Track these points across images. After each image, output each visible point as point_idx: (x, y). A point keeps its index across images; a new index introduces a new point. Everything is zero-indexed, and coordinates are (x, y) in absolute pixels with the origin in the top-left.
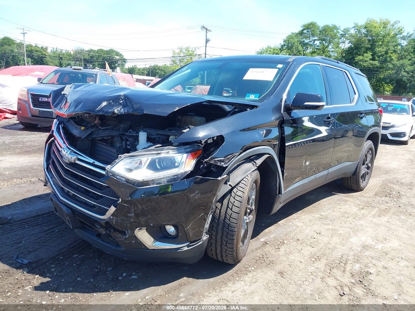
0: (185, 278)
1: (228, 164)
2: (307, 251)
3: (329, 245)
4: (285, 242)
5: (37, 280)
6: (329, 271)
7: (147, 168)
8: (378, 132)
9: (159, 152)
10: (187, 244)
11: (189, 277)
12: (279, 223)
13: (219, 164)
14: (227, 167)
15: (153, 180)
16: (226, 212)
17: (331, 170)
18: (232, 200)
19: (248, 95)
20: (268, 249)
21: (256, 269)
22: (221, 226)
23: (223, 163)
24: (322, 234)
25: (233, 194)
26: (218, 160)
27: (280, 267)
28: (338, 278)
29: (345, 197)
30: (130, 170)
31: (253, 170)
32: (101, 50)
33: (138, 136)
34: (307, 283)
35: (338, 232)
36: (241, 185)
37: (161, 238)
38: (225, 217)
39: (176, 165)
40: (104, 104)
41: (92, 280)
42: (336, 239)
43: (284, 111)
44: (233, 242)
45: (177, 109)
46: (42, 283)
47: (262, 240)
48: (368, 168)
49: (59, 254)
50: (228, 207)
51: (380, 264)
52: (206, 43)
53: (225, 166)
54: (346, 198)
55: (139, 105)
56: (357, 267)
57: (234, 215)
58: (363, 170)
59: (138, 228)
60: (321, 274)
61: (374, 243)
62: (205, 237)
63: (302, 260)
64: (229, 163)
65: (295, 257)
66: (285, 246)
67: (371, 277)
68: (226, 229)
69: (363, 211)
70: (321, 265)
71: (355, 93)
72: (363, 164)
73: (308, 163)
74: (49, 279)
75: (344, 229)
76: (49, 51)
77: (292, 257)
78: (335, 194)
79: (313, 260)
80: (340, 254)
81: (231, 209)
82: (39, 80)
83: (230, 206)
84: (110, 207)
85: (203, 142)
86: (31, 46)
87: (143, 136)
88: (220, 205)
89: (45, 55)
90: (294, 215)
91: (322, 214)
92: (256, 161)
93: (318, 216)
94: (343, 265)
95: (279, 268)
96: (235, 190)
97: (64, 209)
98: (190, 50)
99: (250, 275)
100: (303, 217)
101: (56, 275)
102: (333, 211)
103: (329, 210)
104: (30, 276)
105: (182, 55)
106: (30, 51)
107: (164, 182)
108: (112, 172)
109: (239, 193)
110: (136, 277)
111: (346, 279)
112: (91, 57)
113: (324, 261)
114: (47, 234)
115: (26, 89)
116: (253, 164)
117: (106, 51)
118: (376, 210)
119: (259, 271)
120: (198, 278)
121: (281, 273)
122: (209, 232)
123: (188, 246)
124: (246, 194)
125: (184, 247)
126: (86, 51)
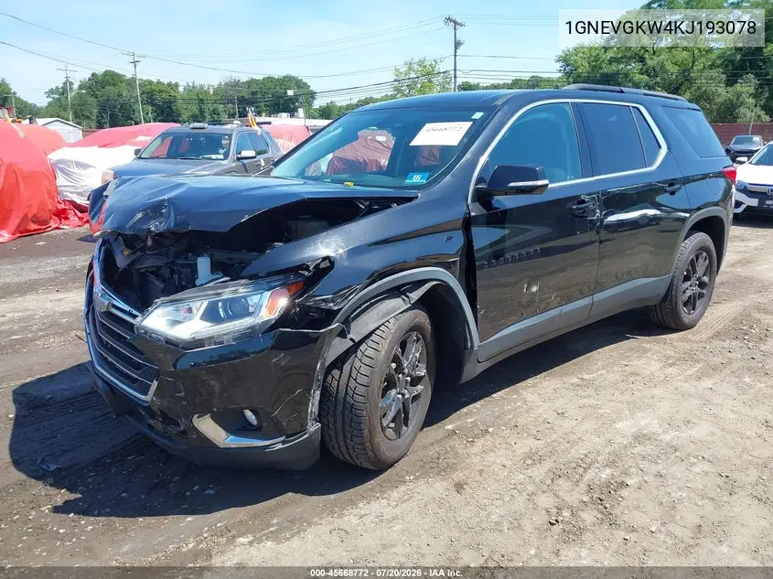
0: (290, 494)
1: (342, 305)
2: (526, 444)
3: (571, 435)
4: (491, 430)
5: (62, 496)
6: (549, 482)
7: (201, 319)
8: (720, 215)
9: (219, 291)
10: (283, 438)
11: (296, 492)
12: (494, 395)
13: (323, 305)
14: (340, 310)
15: (210, 338)
16: (347, 385)
17: (598, 297)
18: (357, 364)
19: (410, 174)
20: (455, 442)
21: (417, 478)
22: (340, 408)
23: (332, 304)
24: (566, 415)
25: (359, 353)
26: (323, 300)
27: (461, 474)
28: (561, 493)
29: (648, 342)
30: (175, 323)
31: (402, 310)
32: (270, 79)
33: (196, 264)
34: (500, 502)
35: (601, 411)
36: (374, 337)
37: (238, 430)
38: (346, 393)
39: (251, 310)
40: (140, 215)
41: (143, 496)
42: (589, 425)
43: (473, 201)
44: (362, 433)
45: (247, 217)
46: (66, 502)
47: (450, 427)
48: (702, 285)
49: (106, 456)
50: (350, 375)
51: (654, 469)
52: (456, 48)
53: (336, 308)
54: (648, 346)
55: (184, 216)
56: (605, 474)
57: (361, 390)
58: (690, 289)
59: (197, 416)
60: (531, 488)
61: (660, 431)
62: (313, 427)
63: (508, 463)
64: (346, 301)
65: (497, 458)
66: (488, 437)
67: (624, 493)
68: (347, 412)
69: (670, 370)
70: (539, 472)
71: (660, 146)
72: (687, 278)
73: (534, 289)
74: (80, 496)
75: (613, 404)
76: (181, 89)
77: (491, 458)
78: (629, 338)
79: (529, 462)
80: (584, 452)
81: (355, 380)
82: (137, 152)
83: (354, 375)
84: (152, 382)
85: (311, 268)
86: (150, 82)
87: (203, 264)
88: (339, 372)
89: (175, 97)
90: (530, 381)
91: (586, 377)
92: (410, 295)
93: (575, 380)
94: (581, 470)
95: (458, 476)
96: (363, 347)
97: (100, 383)
98: (427, 63)
99: (402, 488)
100: (545, 384)
101: (93, 488)
102: (608, 371)
103: (603, 369)
104: (53, 491)
105: (413, 75)
106: (148, 93)
107: (228, 340)
108: (144, 328)
109: (370, 352)
110: (212, 492)
111: (575, 496)
112: (253, 93)
113: (548, 464)
114: (98, 422)
115: (112, 172)
116: (404, 300)
117: (278, 80)
118: (699, 366)
119: (421, 482)
120: (311, 494)
121: (459, 487)
122: (320, 417)
123: (283, 442)
124: (383, 353)
125: (278, 444)
126: (243, 83)
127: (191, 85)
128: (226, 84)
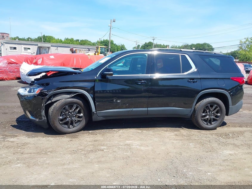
14: (48, 94)
17: (150, 109)
26: (45, 91)
31: (68, 98)
32: (199, 44)
62: (44, 118)
64: (50, 92)
71: (192, 67)
73: (119, 101)
116: (70, 96)
125: (37, 120)
126: (189, 45)
127: (173, 46)
128: (184, 46)
